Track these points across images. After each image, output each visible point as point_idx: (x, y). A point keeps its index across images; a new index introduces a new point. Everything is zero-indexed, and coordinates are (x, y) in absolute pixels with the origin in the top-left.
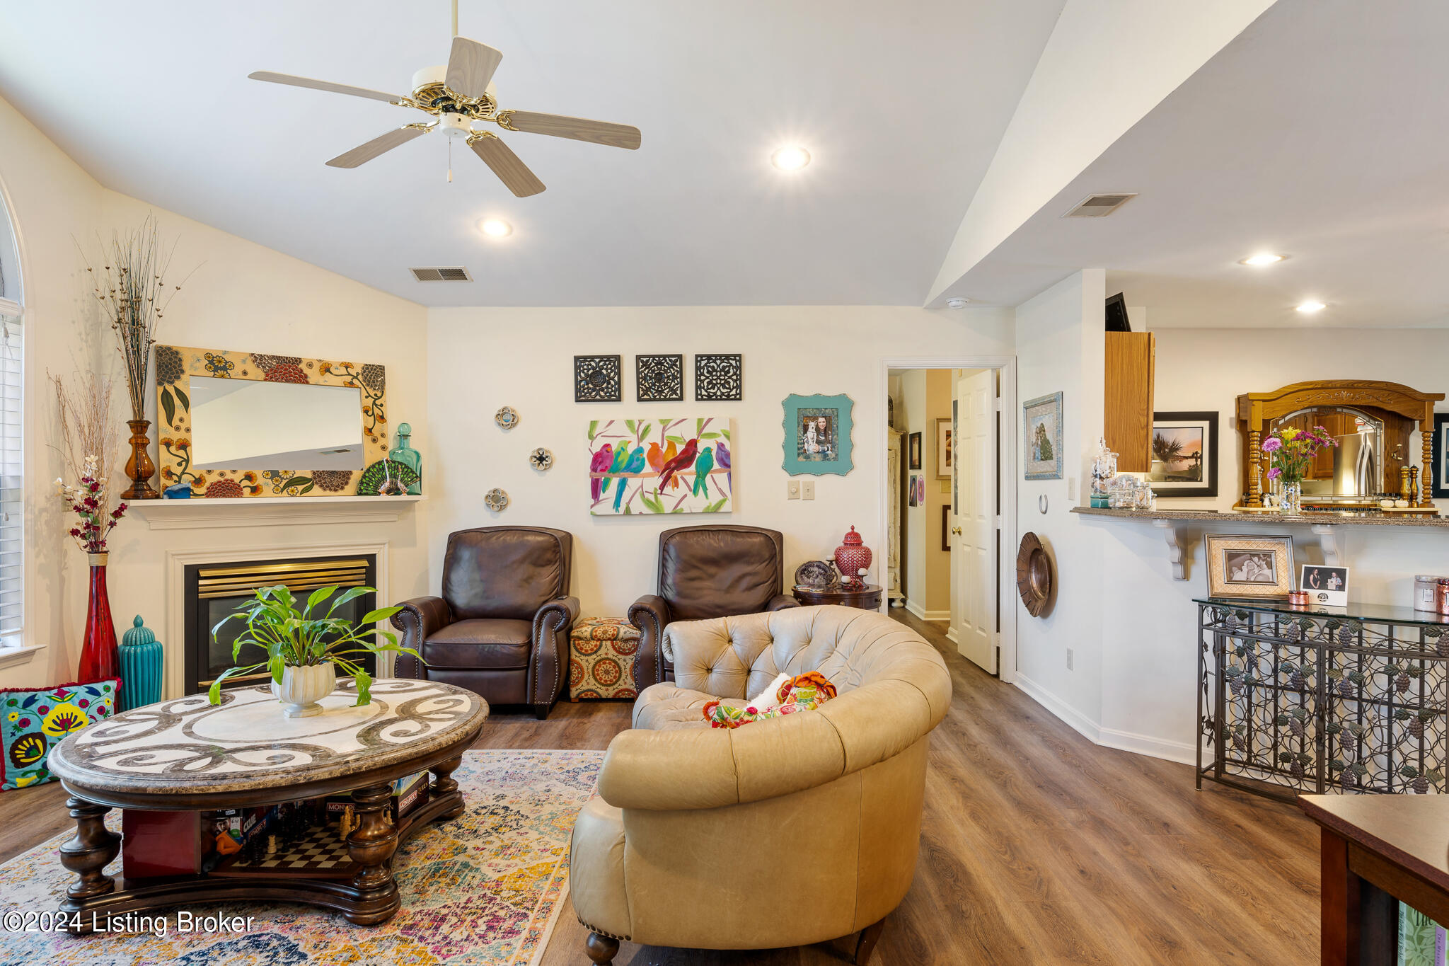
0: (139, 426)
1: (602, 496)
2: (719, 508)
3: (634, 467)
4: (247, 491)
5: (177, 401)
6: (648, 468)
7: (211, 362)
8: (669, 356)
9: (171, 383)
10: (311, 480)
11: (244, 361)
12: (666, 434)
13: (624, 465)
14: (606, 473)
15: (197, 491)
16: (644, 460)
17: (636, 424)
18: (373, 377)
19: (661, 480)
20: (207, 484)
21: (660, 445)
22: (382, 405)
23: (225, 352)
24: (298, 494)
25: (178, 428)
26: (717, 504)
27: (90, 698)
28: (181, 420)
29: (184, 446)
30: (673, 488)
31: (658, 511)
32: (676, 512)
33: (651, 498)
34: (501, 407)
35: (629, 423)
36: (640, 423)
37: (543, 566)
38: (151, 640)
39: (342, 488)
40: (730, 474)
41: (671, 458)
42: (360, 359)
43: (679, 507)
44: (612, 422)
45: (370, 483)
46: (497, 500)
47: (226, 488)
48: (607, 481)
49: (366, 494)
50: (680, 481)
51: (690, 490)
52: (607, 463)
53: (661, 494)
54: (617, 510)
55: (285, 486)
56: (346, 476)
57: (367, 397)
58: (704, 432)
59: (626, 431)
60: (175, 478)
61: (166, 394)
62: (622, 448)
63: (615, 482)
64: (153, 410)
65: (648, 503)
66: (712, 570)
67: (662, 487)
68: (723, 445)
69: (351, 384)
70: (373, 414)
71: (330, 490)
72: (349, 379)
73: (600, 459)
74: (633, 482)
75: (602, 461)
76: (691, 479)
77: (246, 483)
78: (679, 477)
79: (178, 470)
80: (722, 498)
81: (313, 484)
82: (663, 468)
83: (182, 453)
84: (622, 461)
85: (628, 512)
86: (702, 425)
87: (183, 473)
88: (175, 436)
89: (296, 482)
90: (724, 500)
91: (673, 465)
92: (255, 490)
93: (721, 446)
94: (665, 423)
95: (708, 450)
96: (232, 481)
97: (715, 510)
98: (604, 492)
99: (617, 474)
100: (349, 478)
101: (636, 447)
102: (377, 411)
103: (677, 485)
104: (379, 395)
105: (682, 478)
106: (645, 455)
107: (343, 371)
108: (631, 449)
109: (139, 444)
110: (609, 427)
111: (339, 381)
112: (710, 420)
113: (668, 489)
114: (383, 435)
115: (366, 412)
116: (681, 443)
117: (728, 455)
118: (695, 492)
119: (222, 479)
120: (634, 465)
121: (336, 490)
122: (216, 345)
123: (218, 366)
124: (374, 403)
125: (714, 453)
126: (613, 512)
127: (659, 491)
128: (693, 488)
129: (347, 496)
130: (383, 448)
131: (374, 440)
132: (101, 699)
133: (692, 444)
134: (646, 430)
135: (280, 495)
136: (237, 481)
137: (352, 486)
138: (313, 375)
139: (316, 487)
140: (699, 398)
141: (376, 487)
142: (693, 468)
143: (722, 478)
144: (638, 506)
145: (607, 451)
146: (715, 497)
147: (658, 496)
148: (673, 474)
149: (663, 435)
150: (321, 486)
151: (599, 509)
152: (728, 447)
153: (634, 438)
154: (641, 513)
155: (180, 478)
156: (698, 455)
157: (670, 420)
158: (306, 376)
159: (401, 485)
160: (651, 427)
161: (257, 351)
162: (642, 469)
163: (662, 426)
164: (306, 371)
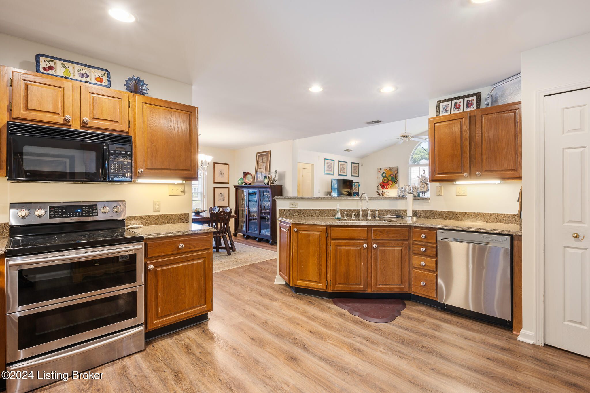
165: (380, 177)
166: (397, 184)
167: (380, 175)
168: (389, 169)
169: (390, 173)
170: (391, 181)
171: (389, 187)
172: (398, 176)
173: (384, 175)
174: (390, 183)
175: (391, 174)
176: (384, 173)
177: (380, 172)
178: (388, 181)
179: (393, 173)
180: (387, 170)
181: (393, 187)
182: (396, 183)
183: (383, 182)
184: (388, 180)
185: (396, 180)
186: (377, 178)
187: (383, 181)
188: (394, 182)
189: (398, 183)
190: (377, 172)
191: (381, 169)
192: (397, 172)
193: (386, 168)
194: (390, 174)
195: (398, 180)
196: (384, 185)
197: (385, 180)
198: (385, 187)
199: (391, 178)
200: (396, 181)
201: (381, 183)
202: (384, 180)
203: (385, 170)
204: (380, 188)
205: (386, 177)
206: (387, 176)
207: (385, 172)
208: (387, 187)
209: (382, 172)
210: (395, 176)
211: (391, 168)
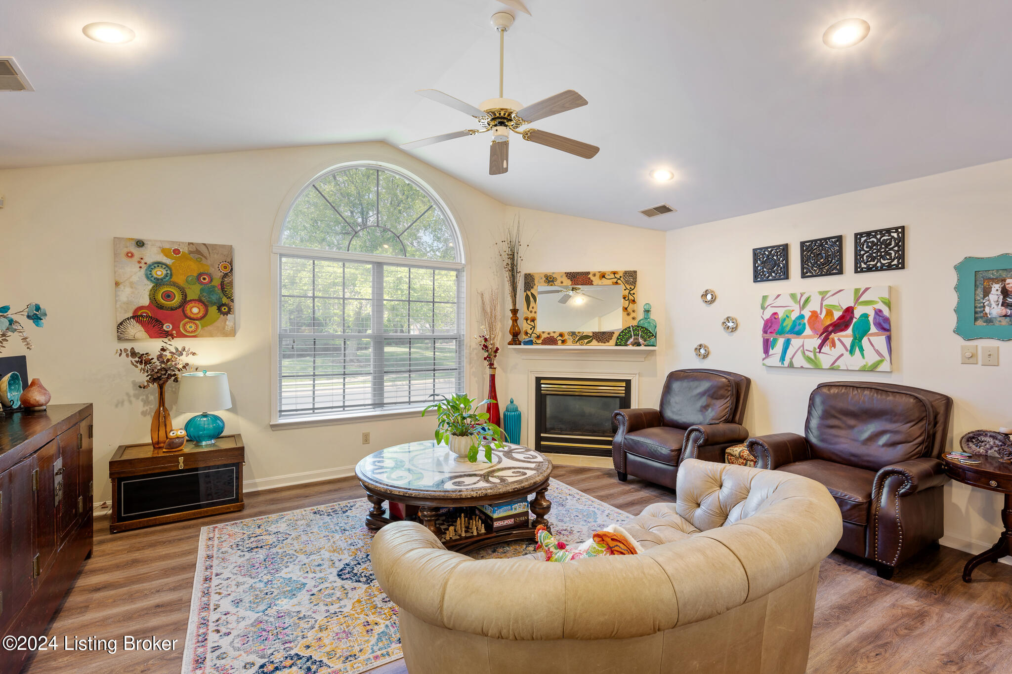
0: (515, 311)
1: (771, 352)
2: (876, 367)
3: (797, 330)
4: (560, 342)
5: (531, 299)
6: (808, 331)
7: (547, 279)
8: (829, 238)
9: (529, 290)
10: (591, 337)
11: (562, 277)
12: (825, 303)
13: (788, 328)
14: (774, 335)
15: (538, 342)
16: (805, 324)
17: (799, 296)
18: (631, 278)
19: (820, 341)
20: (542, 338)
21: (819, 312)
22: (634, 294)
23: (553, 273)
24: (585, 344)
25: (531, 312)
26: (874, 364)
27: (482, 431)
28: (533, 308)
29: (533, 320)
30: (831, 348)
31: (816, 366)
32: (833, 368)
33: (811, 355)
34: (704, 290)
35: (793, 296)
36: (802, 295)
37: (717, 399)
38: (516, 410)
39: (608, 342)
40: (889, 339)
41: (828, 323)
42: (621, 268)
43: (836, 364)
44: (779, 296)
45: (623, 338)
46: (702, 351)
47: (550, 341)
48: (775, 340)
49: (620, 345)
50: (837, 342)
51: (847, 350)
52: (775, 327)
53: (820, 352)
54: (783, 363)
55: (578, 340)
56: (611, 334)
57: (625, 290)
58: (861, 300)
59: (790, 302)
60: (529, 335)
61: (527, 297)
62: (787, 316)
63: (781, 341)
64: (521, 304)
65: (809, 359)
66: (852, 422)
67: (821, 347)
68: (880, 311)
69: (617, 283)
70: (628, 299)
71: (602, 342)
72: (615, 280)
73: (770, 324)
74: (796, 342)
75: (772, 326)
76: (848, 341)
77: (560, 338)
78: (836, 339)
79: (530, 332)
80: (879, 358)
81: (592, 339)
82: (822, 331)
83: (532, 323)
84: (787, 326)
85: (791, 365)
86: (858, 294)
87: (532, 333)
88: (530, 315)
89: (584, 337)
90: (881, 361)
91: (830, 329)
92: (563, 342)
93: (878, 312)
94: (823, 294)
95: (865, 316)
96: (553, 337)
97: (873, 369)
98: (772, 349)
99: (783, 335)
100: (612, 336)
101: (798, 314)
102: (631, 297)
103: (834, 345)
104: (633, 287)
105: (839, 340)
106: (806, 321)
107: (612, 276)
108: (794, 316)
109: (515, 320)
110: (777, 300)
111: (610, 282)
112: (867, 289)
113: (825, 349)
114: (633, 311)
115: (624, 298)
116: (838, 310)
117: (887, 320)
118: (852, 352)
119: (549, 336)
120: (797, 329)
121: (604, 343)
122: (549, 269)
123: (550, 280)
124: (629, 293)
125: (871, 319)
126: (780, 364)
127: (818, 350)
128: (849, 349)
129: (610, 346)
130: (634, 318)
131: (628, 314)
132: (486, 433)
133: (849, 311)
134: (807, 301)
135: (575, 344)
136: (555, 337)
137: (613, 341)
138: (596, 280)
139: (594, 340)
140: (858, 270)
141: (627, 341)
142: (850, 331)
143: (880, 341)
144: (799, 361)
145: (775, 318)
146: (871, 357)
147: (817, 354)
148: (831, 337)
149: (822, 304)
150: (597, 340)
151: (769, 362)
152: (886, 312)
153: (796, 308)
154: (802, 367)
155: (531, 335)
156: (854, 320)
157: (827, 292)
158: (592, 281)
159: (641, 341)
160: (811, 298)
161: (568, 271)
162: (803, 332)
163: (821, 297)
164: (592, 278)
165: (135, 279)
166: (230, 317)
167: (134, 273)
168: (191, 252)
169: (194, 268)
170: (200, 301)
171: (190, 327)
172: (231, 284)
173: (159, 273)
174: (195, 310)
175: (200, 275)
176: (159, 264)
177: (135, 259)
178: (185, 302)
179: (211, 270)
180: (177, 251)
181: (210, 328)
182: (227, 313)
183: (155, 304)
184: (185, 296)
185: (225, 300)
186: (117, 284)
187: (153, 298)
188: (215, 308)
189: (234, 312)
190: (116, 255)
191: (140, 244)
192: (232, 269)
193: (173, 242)
194: (195, 274)
195: (232, 301)
197: (168, 297)
198: (167, 327)
199: (202, 290)
200: (222, 306)
201: (142, 308)
202: (159, 297)
203: (165, 251)
204: (135, 330)
205: (175, 285)
206: (179, 279)
207: (168, 261)
208: (176, 327)
209: (150, 261)
210: (222, 284)
211: (203, 250)
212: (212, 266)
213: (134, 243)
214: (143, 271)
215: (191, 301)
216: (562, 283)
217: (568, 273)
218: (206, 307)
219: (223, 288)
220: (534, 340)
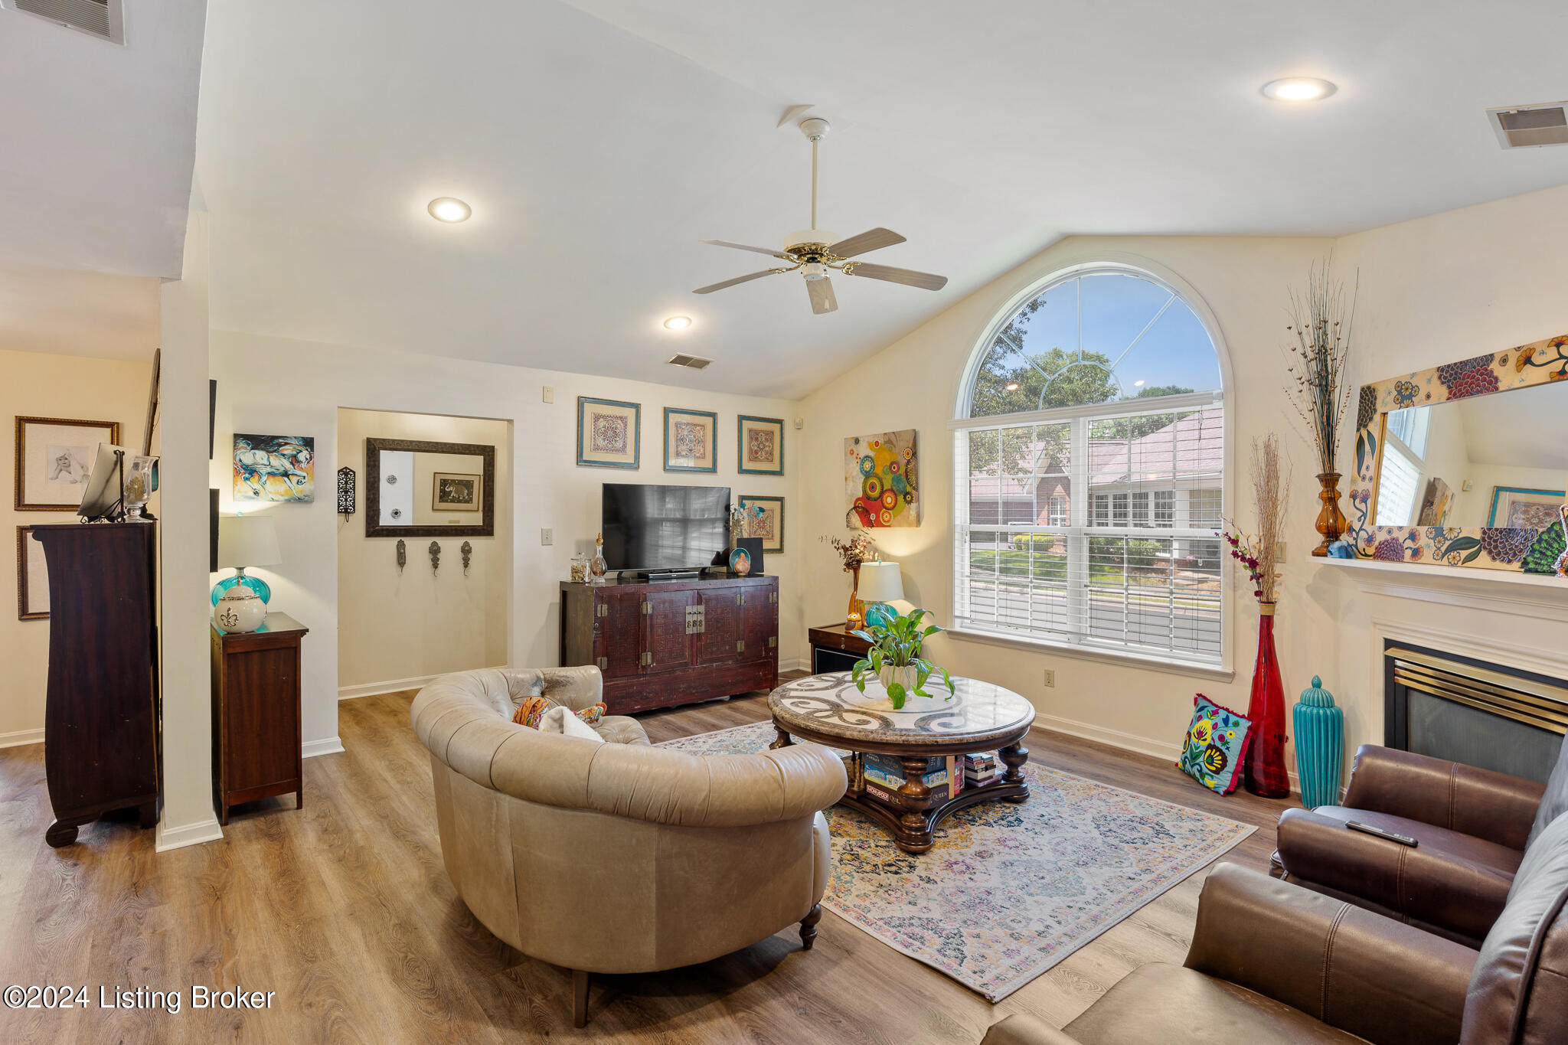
0: (1329, 479)
4: (1408, 553)
5: (1367, 447)
7: (1399, 393)
9: (1366, 426)
10: (1476, 541)
11: (1429, 381)
15: (1368, 551)
20: (1378, 544)
23: (1413, 375)
24: (1460, 564)
25: (1364, 478)
28: (1367, 468)
29: (1364, 498)
38: (1329, 703)
45: (1548, 551)
47: (1390, 550)
49: (1536, 572)
55: (1448, 550)
56: (1528, 536)
60: (1355, 535)
61: (1361, 441)
69: (1562, 373)
71: (1502, 559)
72: (1559, 366)
77: (1409, 543)
79: (1356, 526)
81: (1479, 550)
83: (1362, 506)
87: (1361, 529)
88: (1364, 487)
89: (1461, 544)
92: (1415, 554)
96: (1397, 540)
107: (1553, 354)
109: (1331, 499)
111: (1543, 375)
119: (1389, 537)
121: (1509, 562)
123: (1405, 392)
135: (1439, 562)
136: (1402, 540)
138: (1508, 376)
139: (1483, 553)
141: (1553, 559)
150: (1490, 552)
155: (1358, 535)
158: (1497, 380)
164: (1498, 371)
165: (855, 473)
166: (913, 505)
167: (855, 468)
168: (885, 443)
169: (887, 458)
170: (891, 490)
171: (886, 517)
172: (913, 470)
173: (868, 465)
174: (889, 500)
175: (892, 464)
176: (867, 457)
177: (855, 455)
178: (883, 492)
179: (900, 458)
180: (877, 443)
181: (899, 518)
182: (909, 502)
183: (866, 497)
184: (882, 486)
185: (909, 489)
186: (846, 479)
187: (865, 491)
188: (903, 497)
189: (918, 501)
190: (845, 453)
191: (857, 441)
192: (915, 454)
193: (875, 435)
194: (889, 464)
195: (916, 489)
196: (869, 510)
197: (873, 487)
198: (873, 517)
199: (893, 480)
200: (908, 493)
201: (858, 499)
202: (868, 489)
203: (870, 446)
204: (856, 520)
205: (876, 476)
206: (879, 470)
207: (872, 454)
208: (878, 517)
209: (862, 455)
210: (906, 472)
211: (893, 438)
212: (899, 453)
213: (853, 441)
214: (859, 464)
215: (887, 490)
216: (1428, 397)
217: (1443, 370)
218: (896, 496)
219: (907, 476)
220: (1361, 545)
